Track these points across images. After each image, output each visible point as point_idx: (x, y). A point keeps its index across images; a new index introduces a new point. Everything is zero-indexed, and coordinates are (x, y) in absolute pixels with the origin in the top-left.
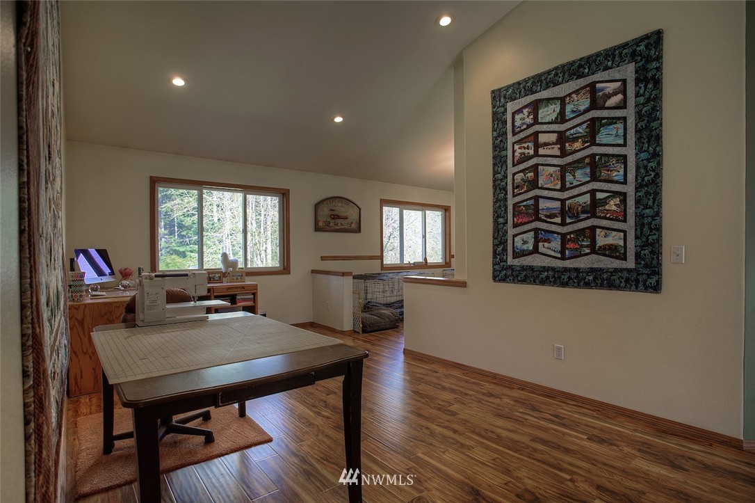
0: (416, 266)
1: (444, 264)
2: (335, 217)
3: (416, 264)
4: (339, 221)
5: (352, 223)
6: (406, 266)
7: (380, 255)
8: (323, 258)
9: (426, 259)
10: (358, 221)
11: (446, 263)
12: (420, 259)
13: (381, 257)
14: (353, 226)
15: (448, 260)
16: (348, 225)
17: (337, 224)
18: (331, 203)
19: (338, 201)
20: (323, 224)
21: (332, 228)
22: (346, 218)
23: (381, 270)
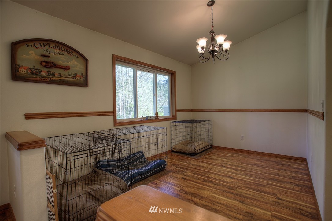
0: (149, 120)
1: (171, 117)
2: (50, 65)
3: (149, 118)
4: (57, 71)
5: (76, 75)
6: (140, 120)
7: (112, 110)
8: (29, 116)
9: (157, 114)
10: (84, 74)
11: (172, 116)
12: (152, 114)
13: (114, 113)
14: (78, 78)
15: (174, 114)
16: (70, 76)
17: (53, 74)
18: (42, 47)
19: (54, 46)
20: (27, 72)
21: (44, 78)
22: (67, 68)
23: (114, 125)
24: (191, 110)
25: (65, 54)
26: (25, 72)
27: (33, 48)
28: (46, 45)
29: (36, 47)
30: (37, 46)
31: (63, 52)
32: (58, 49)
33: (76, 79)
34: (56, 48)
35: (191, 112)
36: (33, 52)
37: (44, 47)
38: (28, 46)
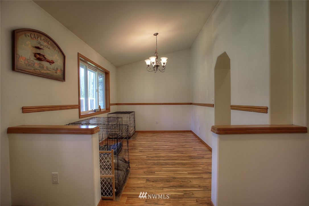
1: (105, 110)
2: (41, 57)
3: (96, 111)
4: (45, 64)
5: (57, 69)
7: (78, 104)
8: (25, 110)
9: (100, 107)
10: (62, 69)
11: (107, 109)
13: (79, 107)
15: (108, 107)
16: (54, 71)
17: (43, 67)
18: (36, 38)
19: (44, 39)
20: (25, 62)
21: (37, 70)
22: (52, 62)
23: (80, 118)
24: (117, 104)
25: (51, 48)
26: (23, 63)
27: (30, 38)
28: (39, 37)
29: (31, 37)
30: (33, 36)
31: (50, 46)
32: (46, 42)
33: (58, 73)
34: (45, 41)
35: (116, 106)
36: (30, 43)
37: (37, 39)
38: (26, 36)
